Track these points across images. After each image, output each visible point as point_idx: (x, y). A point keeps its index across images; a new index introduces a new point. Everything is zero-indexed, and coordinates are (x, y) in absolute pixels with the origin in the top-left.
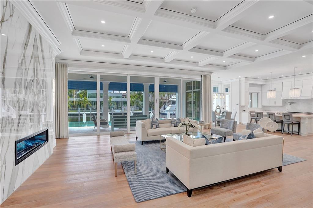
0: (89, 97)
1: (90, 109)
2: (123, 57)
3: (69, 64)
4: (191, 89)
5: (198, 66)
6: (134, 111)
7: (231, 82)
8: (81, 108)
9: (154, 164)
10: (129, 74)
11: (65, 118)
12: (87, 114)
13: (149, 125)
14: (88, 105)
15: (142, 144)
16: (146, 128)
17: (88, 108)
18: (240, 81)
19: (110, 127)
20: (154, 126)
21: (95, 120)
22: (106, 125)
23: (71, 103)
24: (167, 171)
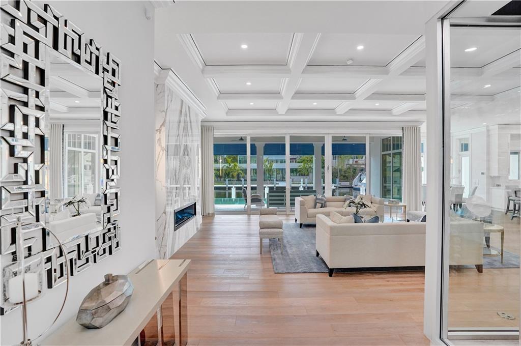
0: (240, 163)
1: (241, 181)
2: (277, 114)
3: (214, 126)
4: (390, 150)
5: (391, 114)
6: (308, 184)
7: (471, 134)
8: (229, 179)
9: (307, 247)
10: (287, 134)
11: (211, 193)
12: (237, 188)
13: (312, 204)
14: (239, 174)
15: (301, 227)
16: (305, 206)
17: (239, 180)
18: (488, 131)
19: (266, 205)
20: (319, 205)
21: (245, 196)
22: (259, 203)
23: (217, 172)
24: (318, 254)
